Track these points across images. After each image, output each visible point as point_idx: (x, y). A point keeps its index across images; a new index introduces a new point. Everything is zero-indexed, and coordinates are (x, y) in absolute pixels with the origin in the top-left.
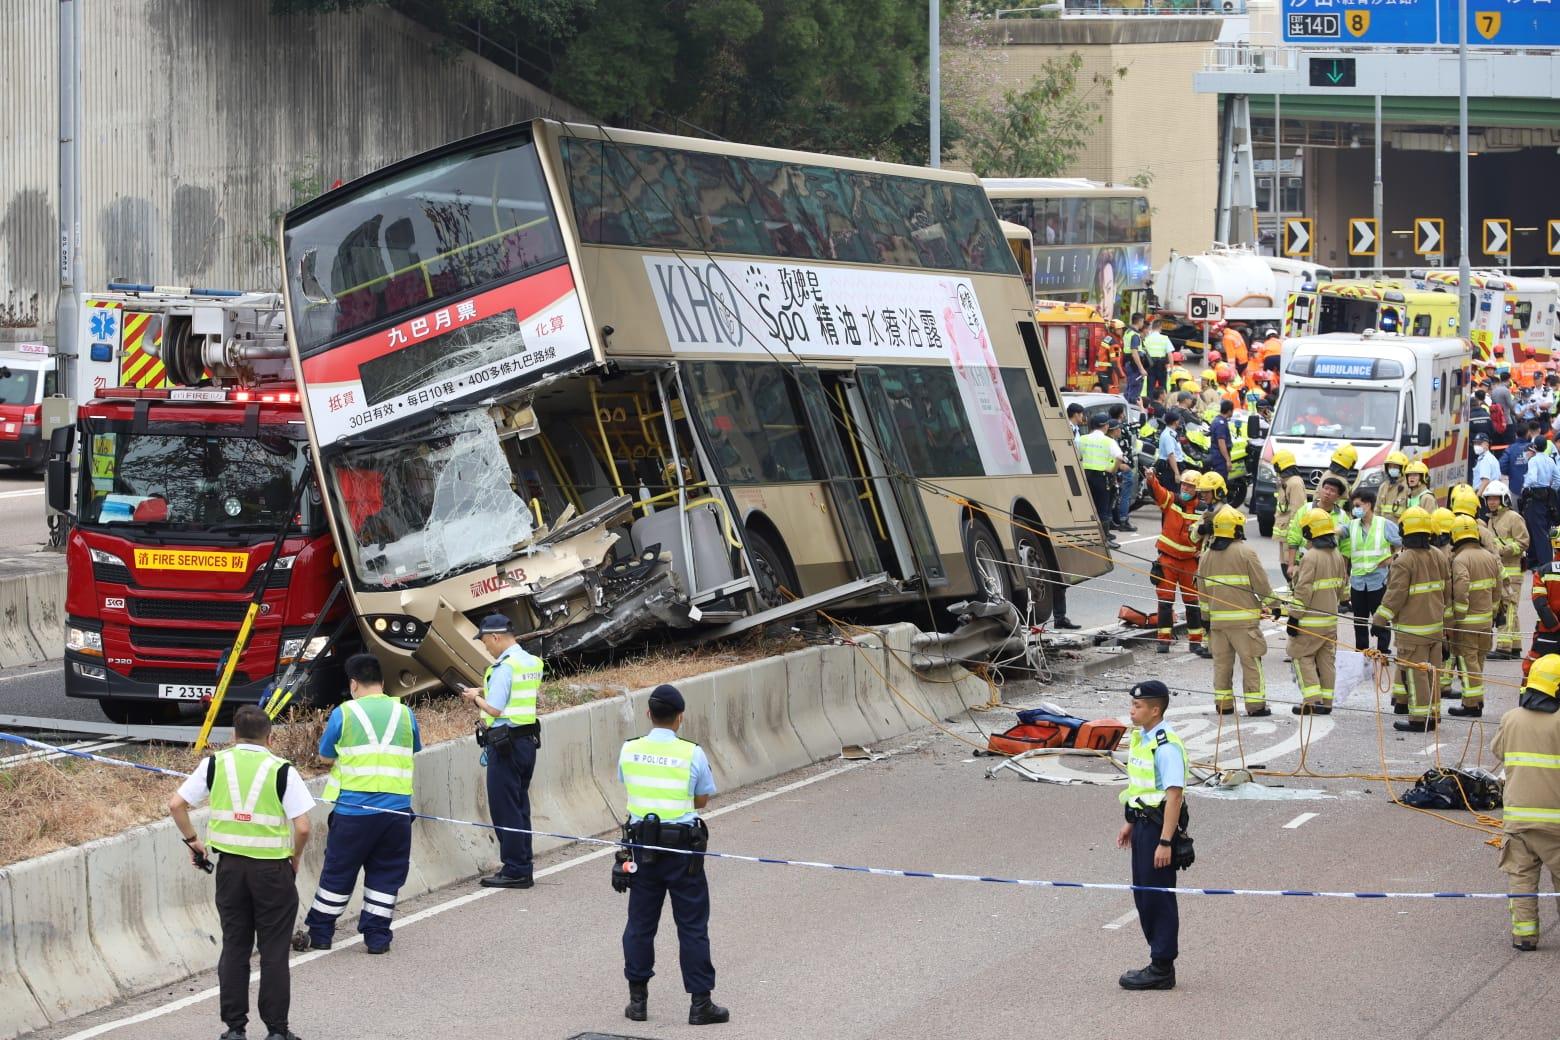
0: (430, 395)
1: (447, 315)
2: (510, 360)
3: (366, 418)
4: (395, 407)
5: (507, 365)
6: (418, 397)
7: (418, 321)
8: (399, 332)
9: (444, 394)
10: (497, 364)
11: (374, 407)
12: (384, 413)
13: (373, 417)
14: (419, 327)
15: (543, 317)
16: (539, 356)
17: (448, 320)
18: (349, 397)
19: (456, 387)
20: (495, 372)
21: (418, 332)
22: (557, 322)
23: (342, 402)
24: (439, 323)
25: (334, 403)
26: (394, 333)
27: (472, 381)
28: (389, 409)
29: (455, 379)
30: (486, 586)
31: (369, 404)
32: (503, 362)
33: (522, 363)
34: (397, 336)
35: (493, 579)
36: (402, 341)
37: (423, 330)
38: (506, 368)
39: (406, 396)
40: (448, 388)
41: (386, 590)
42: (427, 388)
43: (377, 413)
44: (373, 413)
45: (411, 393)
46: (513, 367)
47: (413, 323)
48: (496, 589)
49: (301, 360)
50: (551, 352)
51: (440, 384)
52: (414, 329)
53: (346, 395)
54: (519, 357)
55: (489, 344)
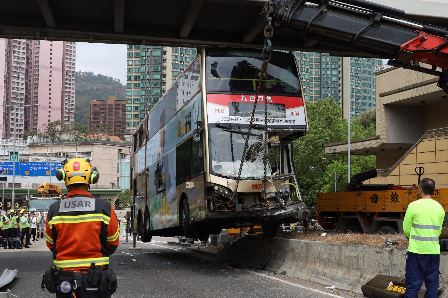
2: (280, 119)
3: (227, 119)
4: (239, 120)
5: (278, 120)
6: (247, 119)
7: (252, 96)
9: (255, 121)
10: (276, 119)
11: (231, 117)
12: (234, 120)
13: (230, 120)
14: (252, 98)
15: (294, 110)
16: (289, 121)
17: (262, 99)
18: (223, 111)
19: (260, 120)
20: (274, 121)
22: (297, 114)
23: (220, 111)
24: (259, 99)
25: (217, 111)
28: (237, 119)
29: (260, 118)
30: (257, 186)
31: (230, 115)
32: (278, 119)
33: (283, 122)
34: (244, 98)
36: (246, 100)
38: (278, 121)
39: (243, 117)
40: (258, 120)
43: (232, 119)
44: (230, 119)
45: (245, 117)
46: (280, 121)
47: (250, 96)
49: (207, 94)
50: (293, 121)
51: (256, 118)
52: (250, 98)
54: (283, 119)
55: (275, 112)
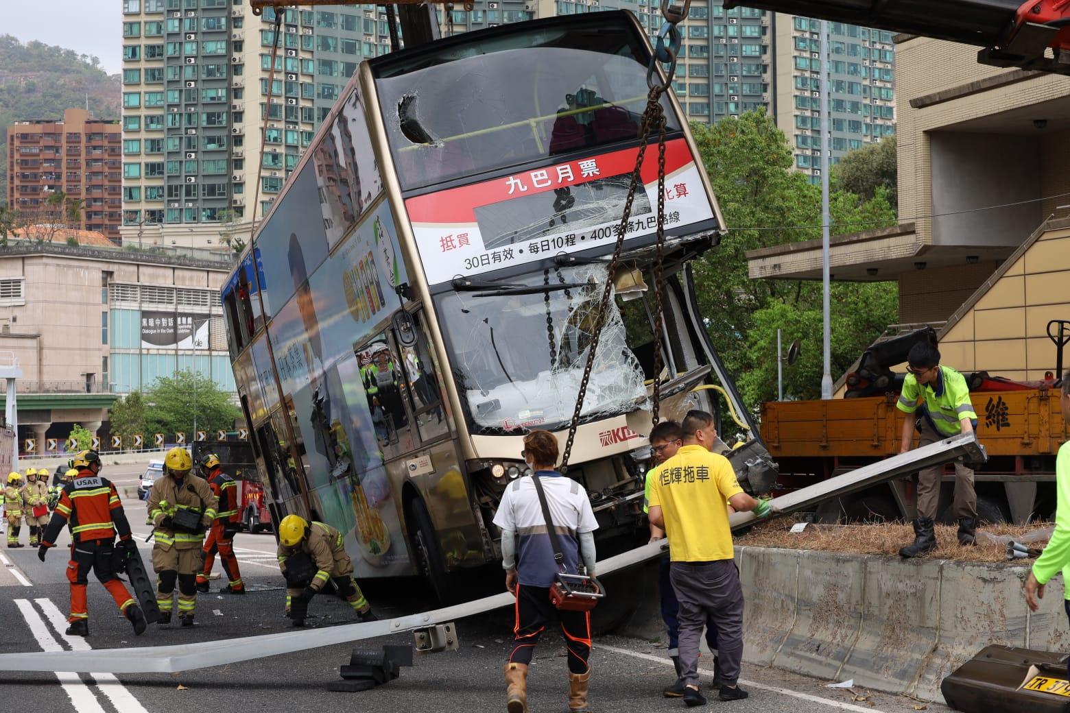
0: (551, 245)
1: (569, 170)
2: (635, 219)
3: (483, 260)
4: (516, 253)
5: (631, 224)
6: (539, 245)
7: (538, 173)
8: (518, 181)
9: (565, 246)
11: (492, 251)
12: (503, 257)
13: (492, 261)
14: (540, 178)
15: (670, 182)
17: (570, 174)
18: (464, 239)
19: (578, 239)
21: (539, 182)
22: (681, 190)
23: (456, 242)
24: (561, 177)
25: (446, 244)
26: (512, 181)
27: (595, 236)
28: (509, 254)
29: (578, 232)
30: (615, 436)
31: (487, 247)
33: (645, 224)
34: (516, 184)
35: (623, 429)
36: (522, 190)
37: (544, 181)
38: (629, 227)
39: (528, 243)
40: (571, 240)
41: (507, 434)
42: (550, 237)
43: (496, 257)
44: (491, 257)
45: (533, 241)
46: (636, 227)
47: (533, 174)
48: (625, 439)
49: (404, 200)
50: (675, 216)
51: (563, 235)
52: (534, 180)
53: (460, 236)
54: (644, 217)
55: (615, 202)
